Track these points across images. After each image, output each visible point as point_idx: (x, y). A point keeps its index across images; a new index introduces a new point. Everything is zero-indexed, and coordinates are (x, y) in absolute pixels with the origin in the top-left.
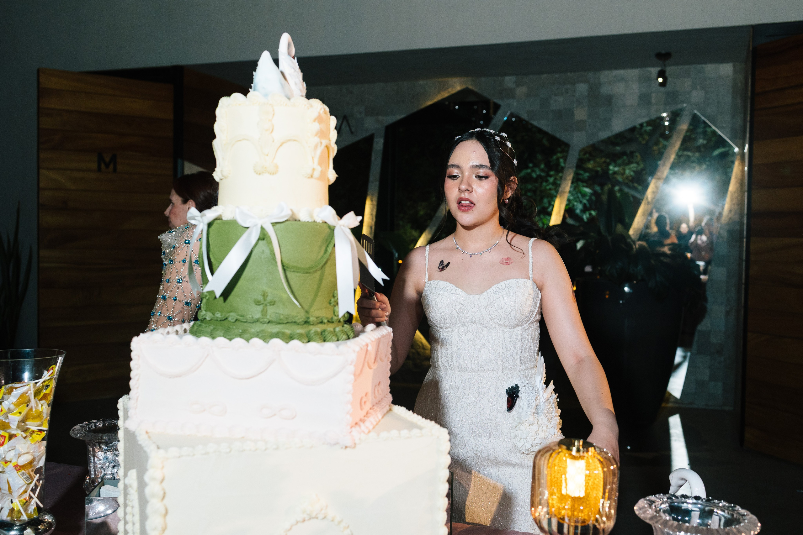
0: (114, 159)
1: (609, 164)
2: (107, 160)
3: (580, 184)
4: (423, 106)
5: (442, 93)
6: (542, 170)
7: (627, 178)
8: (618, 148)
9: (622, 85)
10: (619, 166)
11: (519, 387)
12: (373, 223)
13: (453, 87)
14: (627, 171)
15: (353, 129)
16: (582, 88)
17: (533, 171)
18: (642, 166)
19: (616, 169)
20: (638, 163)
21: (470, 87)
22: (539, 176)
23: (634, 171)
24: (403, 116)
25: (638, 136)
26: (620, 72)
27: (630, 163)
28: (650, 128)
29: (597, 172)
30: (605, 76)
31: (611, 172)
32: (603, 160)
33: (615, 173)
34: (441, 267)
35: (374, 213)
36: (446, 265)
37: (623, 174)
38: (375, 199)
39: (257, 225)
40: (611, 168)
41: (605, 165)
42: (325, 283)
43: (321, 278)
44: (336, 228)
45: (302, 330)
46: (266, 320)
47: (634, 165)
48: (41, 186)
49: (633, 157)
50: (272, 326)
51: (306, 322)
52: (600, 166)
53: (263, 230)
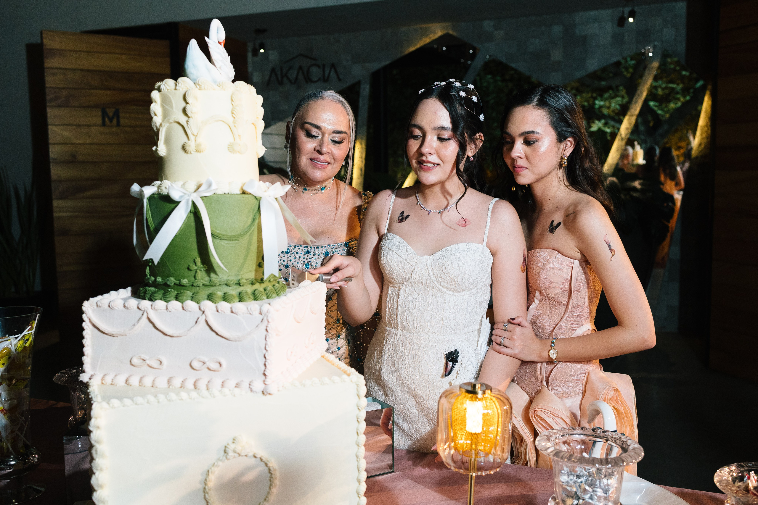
0: (117, 114)
1: (595, 99)
2: (111, 114)
4: (407, 52)
5: (424, 39)
7: (613, 111)
8: (603, 83)
9: (596, 25)
10: (606, 100)
11: (458, 352)
12: (363, 165)
13: (434, 33)
14: (613, 105)
15: (341, 77)
16: (557, 29)
18: (626, 99)
19: (602, 103)
20: (623, 97)
21: (451, 32)
23: (619, 105)
24: (388, 63)
25: (623, 70)
26: (594, 13)
27: (616, 96)
28: (633, 62)
30: (579, 17)
31: (597, 107)
32: (589, 95)
33: (601, 107)
35: (364, 156)
36: (405, 217)
37: (609, 108)
38: (364, 142)
39: (188, 200)
40: (597, 102)
41: (591, 100)
42: (254, 248)
43: (249, 244)
44: (262, 198)
45: (233, 291)
46: (200, 283)
47: (619, 99)
48: (51, 141)
49: (618, 91)
50: (206, 288)
51: (236, 284)
52: (587, 101)
53: (194, 203)
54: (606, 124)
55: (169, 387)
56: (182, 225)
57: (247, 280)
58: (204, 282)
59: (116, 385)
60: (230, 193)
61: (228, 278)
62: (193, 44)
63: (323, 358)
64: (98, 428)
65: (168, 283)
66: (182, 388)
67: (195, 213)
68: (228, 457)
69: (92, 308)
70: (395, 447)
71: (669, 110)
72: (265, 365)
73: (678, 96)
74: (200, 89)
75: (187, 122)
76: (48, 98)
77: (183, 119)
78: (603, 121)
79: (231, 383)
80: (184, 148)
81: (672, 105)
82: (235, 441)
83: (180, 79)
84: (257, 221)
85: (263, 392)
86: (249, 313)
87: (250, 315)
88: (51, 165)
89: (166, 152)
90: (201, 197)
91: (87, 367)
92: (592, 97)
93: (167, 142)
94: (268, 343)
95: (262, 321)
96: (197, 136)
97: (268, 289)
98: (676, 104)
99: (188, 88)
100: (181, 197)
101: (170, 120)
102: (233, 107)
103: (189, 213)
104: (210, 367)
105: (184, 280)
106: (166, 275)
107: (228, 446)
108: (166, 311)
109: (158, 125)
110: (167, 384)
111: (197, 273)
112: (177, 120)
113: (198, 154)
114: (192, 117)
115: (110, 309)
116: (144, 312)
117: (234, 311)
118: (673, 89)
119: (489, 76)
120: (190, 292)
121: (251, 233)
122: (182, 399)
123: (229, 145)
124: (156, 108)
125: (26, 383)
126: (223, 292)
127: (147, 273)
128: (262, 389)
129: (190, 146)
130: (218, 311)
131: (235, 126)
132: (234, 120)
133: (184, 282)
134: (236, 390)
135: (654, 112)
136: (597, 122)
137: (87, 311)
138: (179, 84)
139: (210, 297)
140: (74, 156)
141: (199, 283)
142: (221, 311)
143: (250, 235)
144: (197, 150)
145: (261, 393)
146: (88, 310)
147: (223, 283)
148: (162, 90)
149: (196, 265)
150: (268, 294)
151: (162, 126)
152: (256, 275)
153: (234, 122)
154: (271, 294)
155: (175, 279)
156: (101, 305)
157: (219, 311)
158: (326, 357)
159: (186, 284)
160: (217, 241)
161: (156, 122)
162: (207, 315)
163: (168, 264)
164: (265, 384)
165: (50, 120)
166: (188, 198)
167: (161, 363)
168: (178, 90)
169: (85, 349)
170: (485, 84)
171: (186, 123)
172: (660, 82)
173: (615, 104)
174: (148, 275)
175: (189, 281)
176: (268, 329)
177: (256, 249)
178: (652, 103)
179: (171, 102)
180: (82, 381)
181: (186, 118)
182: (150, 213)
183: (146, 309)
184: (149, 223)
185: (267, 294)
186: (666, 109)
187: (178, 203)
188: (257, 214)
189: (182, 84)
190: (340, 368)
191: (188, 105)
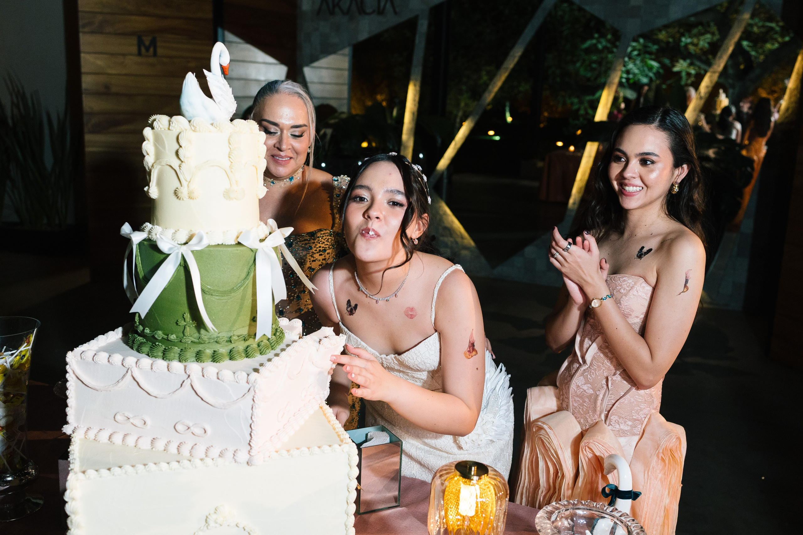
0: (154, 42)
1: (683, 35)
2: (147, 43)
3: (647, 56)
6: (608, 41)
7: (701, 49)
10: (694, 36)
12: (416, 109)
14: (701, 42)
15: (397, 10)
17: (599, 42)
18: (717, 37)
19: (689, 40)
20: (713, 34)
22: (605, 48)
23: (709, 43)
27: (706, 32)
29: (668, 43)
31: (683, 44)
32: (676, 30)
33: (687, 45)
34: (349, 309)
35: (417, 99)
36: (354, 307)
37: (696, 45)
38: (418, 84)
39: (178, 253)
40: (683, 39)
41: (678, 35)
42: (248, 302)
43: (243, 298)
44: (258, 250)
45: (223, 350)
46: (189, 340)
47: (708, 36)
48: (83, 70)
49: (709, 26)
50: (195, 345)
51: (227, 341)
52: (672, 37)
53: (183, 257)
54: (691, 64)
55: (152, 449)
56: (171, 278)
57: (238, 336)
58: (193, 339)
59: (99, 442)
60: (224, 244)
61: (219, 335)
62: (191, 80)
63: (320, 409)
64: (73, 499)
65: (156, 336)
66: (165, 451)
67: (185, 267)
68: (209, 527)
69: (76, 360)
70: (402, 475)
71: (764, 51)
72: (251, 435)
73: (776, 36)
74: (194, 131)
75: (180, 166)
76: (81, 23)
77: (175, 163)
78: (688, 61)
79: (215, 452)
80: (176, 193)
81: (769, 46)
82: (217, 512)
83: (175, 118)
84: (252, 275)
85: (248, 463)
86: (235, 381)
87: (237, 383)
88: (84, 96)
89: (157, 195)
90: (192, 251)
91: (71, 418)
92: (678, 32)
93: (159, 184)
94: (255, 414)
95: (249, 391)
96: (190, 182)
97: (262, 344)
98: (773, 44)
99: (182, 129)
100: (170, 249)
101: (162, 163)
102: (230, 150)
103: (178, 266)
104: (194, 432)
105: (172, 336)
106: (155, 329)
107: (209, 517)
108: (150, 370)
109: (150, 165)
110: (150, 445)
111: (186, 329)
112: (169, 164)
113: (191, 201)
114: (185, 162)
115: (94, 362)
116: (128, 370)
117: (220, 378)
118: (772, 29)
119: (565, 5)
120: (178, 348)
121: (245, 288)
122: (161, 470)
123: (225, 192)
124: (148, 147)
125: (23, 399)
126: (213, 350)
127: (136, 320)
128: (247, 460)
129: (182, 193)
130: (203, 376)
131: (232, 172)
132: (231, 165)
133: (172, 338)
134: (220, 459)
135: (747, 53)
136: (681, 61)
137: (71, 363)
138: (172, 123)
139: (199, 357)
140: (107, 87)
141: (187, 340)
142: (207, 376)
143: (244, 289)
144: (189, 197)
145: (246, 463)
146: (71, 361)
147: (213, 341)
148: (155, 128)
149: (185, 321)
150: (262, 350)
151: (153, 168)
152: (249, 331)
153: (231, 167)
154: (265, 350)
155: (164, 334)
156: (84, 358)
157: (205, 376)
158: (323, 410)
159: (174, 340)
160: (208, 297)
161: (148, 162)
162: (192, 380)
163: (156, 315)
164: (250, 455)
165: (83, 48)
166: (177, 251)
167: (145, 423)
168: (171, 130)
169: (69, 401)
170: (560, 13)
171: (178, 168)
172: (757, 20)
173: (704, 42)
174: (137, 322)
175: (177, 337)
176: (255, 399)
177: (251, 303)
178: (745, 43)
179: (164, 143)
180: (65, 434)
181: (179, 162)
182: (140, 258)
183: (130, 367)
184: (139, 270)
185: (260, 350)
186: (760, 51)
187: (168, 255)
188: (253, 267)
189: (175, 124)
190: (334, 429)
191: (181, 148)
